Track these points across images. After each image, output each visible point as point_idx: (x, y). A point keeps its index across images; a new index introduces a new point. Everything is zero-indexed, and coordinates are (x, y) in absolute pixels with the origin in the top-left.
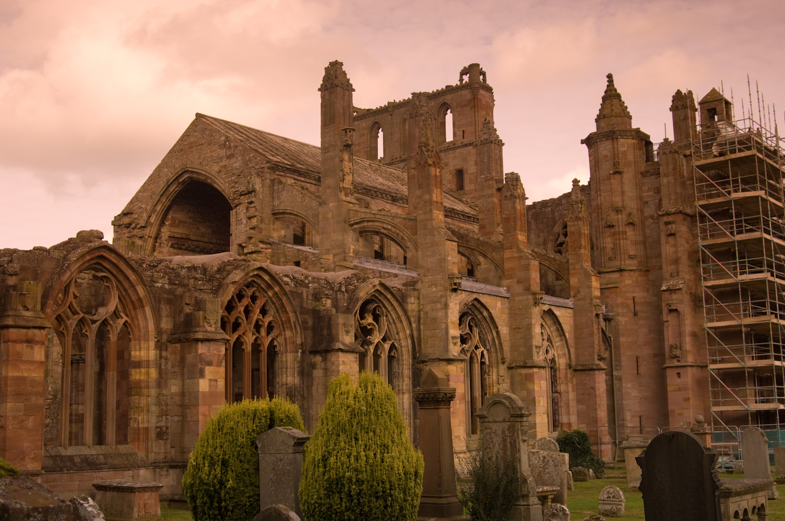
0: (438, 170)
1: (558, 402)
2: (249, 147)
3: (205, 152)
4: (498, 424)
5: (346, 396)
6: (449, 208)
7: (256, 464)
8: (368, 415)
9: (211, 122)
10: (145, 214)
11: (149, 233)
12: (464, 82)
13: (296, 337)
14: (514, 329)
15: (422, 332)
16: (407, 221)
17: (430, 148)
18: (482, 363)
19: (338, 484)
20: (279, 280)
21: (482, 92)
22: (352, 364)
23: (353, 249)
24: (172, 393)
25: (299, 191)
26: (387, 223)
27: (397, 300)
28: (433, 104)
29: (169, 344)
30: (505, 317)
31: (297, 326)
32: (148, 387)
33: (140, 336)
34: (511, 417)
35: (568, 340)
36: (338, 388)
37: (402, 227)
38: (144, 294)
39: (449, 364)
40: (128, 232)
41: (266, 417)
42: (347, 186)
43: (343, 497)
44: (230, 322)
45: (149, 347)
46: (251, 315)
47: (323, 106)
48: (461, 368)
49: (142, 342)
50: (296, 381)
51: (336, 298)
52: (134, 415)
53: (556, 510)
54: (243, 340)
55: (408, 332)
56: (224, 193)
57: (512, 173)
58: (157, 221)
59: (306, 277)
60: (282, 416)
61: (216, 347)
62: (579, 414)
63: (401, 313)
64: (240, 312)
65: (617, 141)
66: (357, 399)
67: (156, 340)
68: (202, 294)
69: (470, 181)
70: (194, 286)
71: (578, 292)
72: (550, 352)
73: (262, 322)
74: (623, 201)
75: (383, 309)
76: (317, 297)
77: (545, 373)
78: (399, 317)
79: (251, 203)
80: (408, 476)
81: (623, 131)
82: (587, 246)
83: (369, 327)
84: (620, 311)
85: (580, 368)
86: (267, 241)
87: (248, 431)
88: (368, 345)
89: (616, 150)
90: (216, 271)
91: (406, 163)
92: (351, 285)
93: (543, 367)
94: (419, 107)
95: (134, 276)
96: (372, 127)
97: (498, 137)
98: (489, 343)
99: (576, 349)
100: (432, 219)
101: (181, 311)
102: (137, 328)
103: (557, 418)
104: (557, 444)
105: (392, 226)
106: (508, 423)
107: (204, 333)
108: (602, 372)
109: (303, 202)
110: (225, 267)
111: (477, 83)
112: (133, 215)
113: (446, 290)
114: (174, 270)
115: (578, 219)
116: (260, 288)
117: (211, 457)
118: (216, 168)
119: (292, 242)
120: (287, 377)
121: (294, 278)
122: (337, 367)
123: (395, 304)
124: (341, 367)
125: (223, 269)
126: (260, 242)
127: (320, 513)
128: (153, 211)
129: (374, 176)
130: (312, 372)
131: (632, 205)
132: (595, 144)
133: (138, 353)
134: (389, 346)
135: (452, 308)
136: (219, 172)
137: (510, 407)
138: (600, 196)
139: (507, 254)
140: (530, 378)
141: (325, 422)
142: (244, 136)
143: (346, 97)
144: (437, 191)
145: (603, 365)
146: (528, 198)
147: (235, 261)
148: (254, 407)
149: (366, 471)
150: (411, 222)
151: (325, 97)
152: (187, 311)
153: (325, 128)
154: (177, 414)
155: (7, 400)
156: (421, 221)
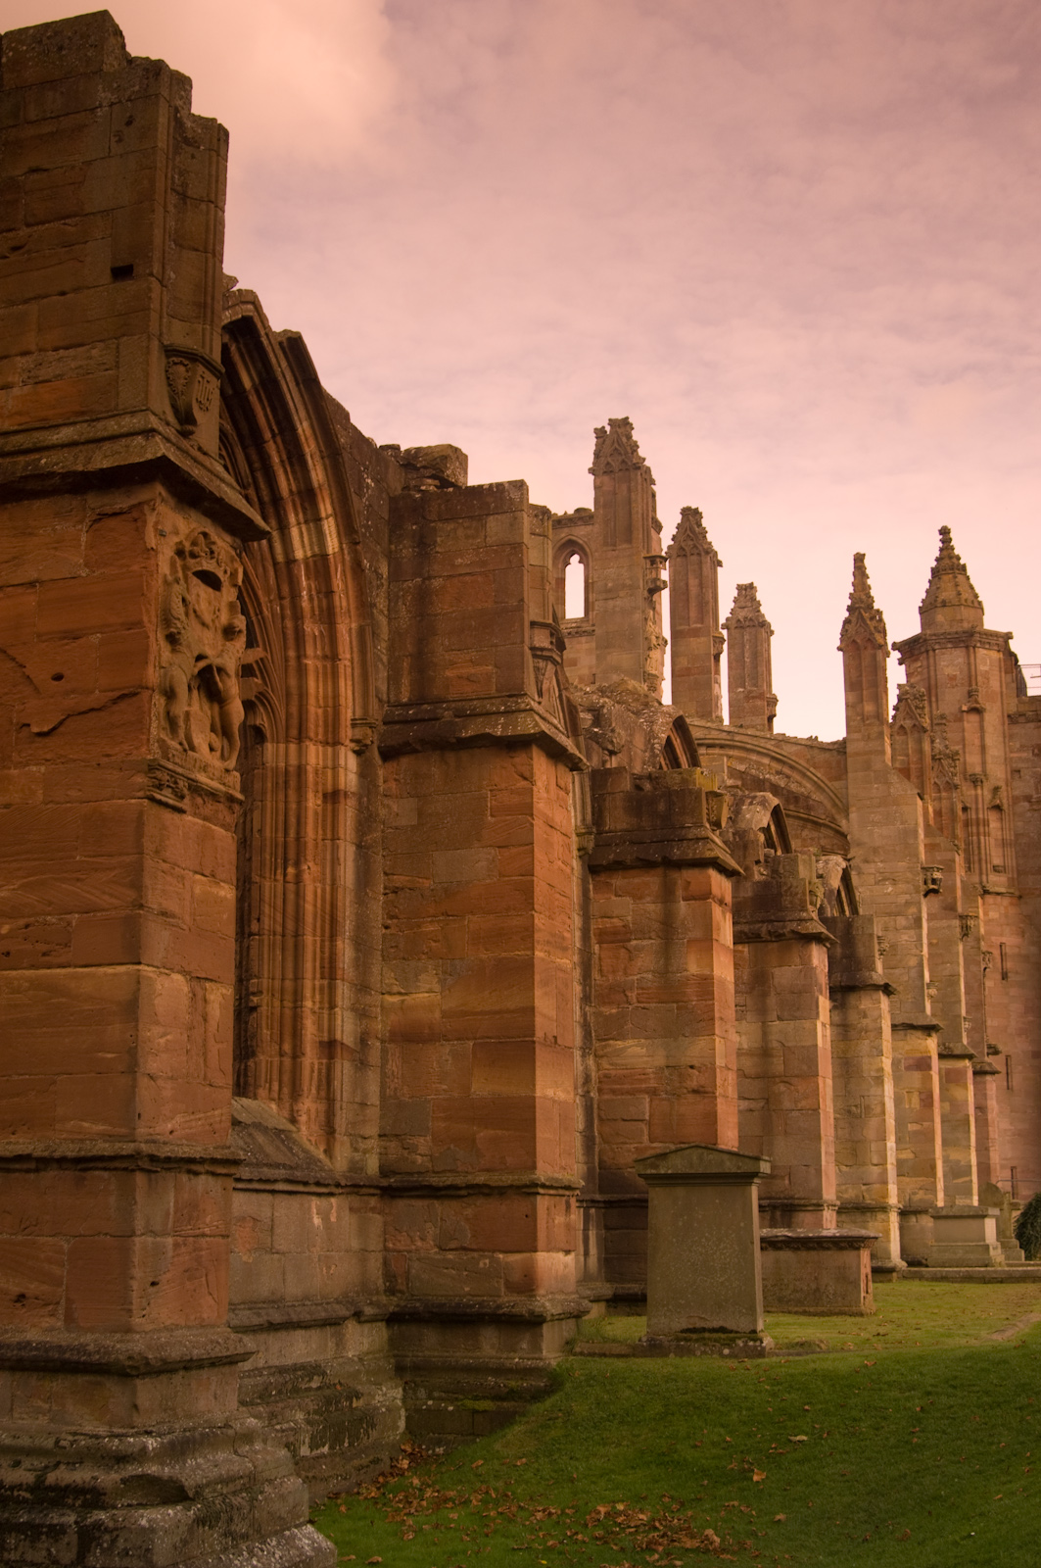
37: (802, 762)
42: (653, 672)
65: (973, 652)
74: (983, 763)
89: (973, 667)
100: (883, 753)
105: (773, 758)
113: (917, 892)
115: (950, 787)
122: (875, 1020)
124: (883, 1023)
131: (997, 773)
132: (931, 653)
140: (957, 1078)
144: (884, 698)
145: (995, 1064)
150: (827, 755)
151: (605, 488)
152: (756, 877)
153: (605, 549)
154: (746, 1096)
155: (714, 1029)
156: (857, 754)
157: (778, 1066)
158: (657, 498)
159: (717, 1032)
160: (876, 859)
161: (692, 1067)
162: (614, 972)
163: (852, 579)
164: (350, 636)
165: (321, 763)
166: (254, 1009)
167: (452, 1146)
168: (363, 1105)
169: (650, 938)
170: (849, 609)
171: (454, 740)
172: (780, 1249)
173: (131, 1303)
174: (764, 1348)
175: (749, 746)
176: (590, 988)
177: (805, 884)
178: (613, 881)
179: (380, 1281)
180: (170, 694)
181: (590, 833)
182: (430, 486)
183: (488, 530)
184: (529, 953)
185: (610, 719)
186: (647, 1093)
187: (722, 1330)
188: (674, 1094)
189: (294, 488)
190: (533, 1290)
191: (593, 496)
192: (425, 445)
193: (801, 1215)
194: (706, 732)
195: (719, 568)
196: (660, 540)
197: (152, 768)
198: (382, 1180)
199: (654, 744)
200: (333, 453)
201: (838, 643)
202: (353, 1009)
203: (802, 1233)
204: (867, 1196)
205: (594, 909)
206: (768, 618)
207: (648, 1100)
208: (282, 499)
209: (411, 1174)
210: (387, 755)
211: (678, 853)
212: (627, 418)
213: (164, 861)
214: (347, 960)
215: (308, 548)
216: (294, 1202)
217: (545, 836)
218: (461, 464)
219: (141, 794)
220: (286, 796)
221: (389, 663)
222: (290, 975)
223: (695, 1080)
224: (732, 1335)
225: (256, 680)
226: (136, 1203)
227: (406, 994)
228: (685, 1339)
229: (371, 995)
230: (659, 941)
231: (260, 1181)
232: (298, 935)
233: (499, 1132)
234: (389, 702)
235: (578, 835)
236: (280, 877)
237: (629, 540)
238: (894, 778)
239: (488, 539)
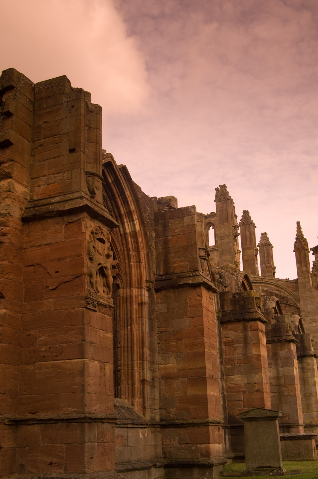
16: (289, 283)
17: (304, 240)
26: (271, 284)
42: (237, 261)
100: (309, 282)
105: (275, 286)
122: (312, 366)
124: (315, 367)
150: (292, 284)
151: (219, 206)
152: (272, 323)
153: (220, 224)
154: (273, 392)
155: (262, 371)
156: (301, 283)
157: (282, 382)
158: (235, 208)
159: (263, 372)
160: (309, 316)
161: (255, 383)
162: (230, 354)
163: (296, 229)
164: (144, 255)
165: (137, 294)
166: (119, 370)
167: (182, 411)
168: (154, 399)
169: (241, 344)
170: (296, 239)
171: (177, 285)
172: (286, 440)
173: (85, 464)
174: (283, 472)
175: (268, 282)
176: (223, 360)
177: (288, 325)
178: (228, 326)
179: (161, 455)
180: (91, 276)
181: (220, 312)
182: (166, 208)
183: (185, 221)
184: (203, 350)
185: (224, 276)
186: (242, 392)
187: (270, 467)
188: (250, 392)
189: (125, 211)
190: (209, 456)
191: (216, 208)
192: (164, 196)
193: (292, 429)
194: (254, 279)
195: (255, 228)
196: (237, 220)
197: (86, 298)
198: (161, 423)
199: (238, 283)
200: (137, 200)
201: (293, 249)
202: (150, 369)
203: (293, 434)
204: (313, 422)
205: (223, 335)
206: (271, 243)
207: (242, 394)
208: (122, 215)
209: (169, 420)
210: (157, 291)
211: (248, 317)
212: (225, 184)
213: (91, 327)
214: (147, 354)
215: (130, 229)
216: (134, 430)
217: (206, 313)
218: (175, 201)
219: (83, 306)
220: (127, 305)
221: (156, 263)
222: (130, 360)
223: (257, 387)
224: (273, 468)
225: (116, 270)
226: (85, 433)
227: (166, 364)
228: (258, 470)
229: (155, 365)
230: (243, 344)
231: (123, 424)
232: (132, 347)
233: (197, 406)
234: (157, 274)
235: (216, 312)
236: (126, 330)
237: (227, 221)
238: (313, 290)
239: (185, 224)
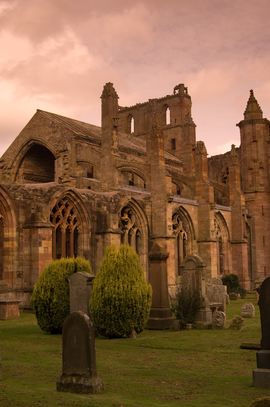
0: (162, 140)
1: (223, 259)
2: (64, 127)
3: (42, 130)
4: (190, 271)
5: (113, 256)
6: (168, 159)
7: (68, 290)
8: (124, 266)
9: (44, 114)
10: (11, 162)
11: (13, 172)
12: (176, 93)
13: (88, 225)
14: (200, 222)
15: (153, 223)
16: (146, 166)
17: (158, 128)
18: (184, 239)
19: (109, 301)
20: (80, 196)
21: (185, 99)
22: (117, 239)
23: (118, 180)
24: (25, 254)
25: (90, 150)
26: (135, 167)
27: (140, 207)
28: (160, 105)
29: (23, 229)
30: (196, 215)
31: (89, 220)
32: (13, 251)
33: (8, 225)
34: (197, 267)
35: (228, 227)
36: (109, 252)
37: (143, 169)
38: (11, 203)
39: (167, 240)
40: (2, 171)
41: (73, 267)
42: (115, 148)
43: (111, 307)
44: (54, 218)
45: (13, 231)
46: (66, 214)
47: (103, 106)
48: (173, 242)
49: (10, 228)
50: (88, 248)
51: (109, 206)
52: (6, 265)
53: (219, 314)
54: (61, 227)
55: (146, 223)
56: (51, 151)
57: (200, 142)
58: (17, 165)
59: (94, 195)
60: (81, 266)
61: (47, 231)
62: (234, 266)
63: (142, 213)
64: (60, 213)
65: (255, 125)
66: (119, 258)
67: (17, 227)
68: (40, 203)
69: (179, 145)
70: (36, 199)
71: (234, 203)
72: (219, 234)
73: (71, 218)
74: (257, 156)
75: (133, 211)
76: (99, 205)
77: (216, 245)
78: (141, 216)
79: (66, 156)
80: (144, 297)
81: (258, 120)
82: (238, 179)
83: (126, 221)
84: (255, 212)
85: (234, 242)
86: (74, 176)
87: (64, 274)
88: (125, 230)
89: (254, 129)
90: (48, 192)
91: (146, 135)
92: (116, 199)
93: (215, 242)
94: (152, 107)
95: (5, 194)
96: (128, 117)
97: (193, 122)
98: (187, 229)
99: (233, 232)
100: (158, 165)
101: (30, 212)
102: (7, 221)
103: (222, 267)
104: (221, 281)
105: (138, 168)
106: (195, 271)
107: (42, 224)
108: (245, 244)
109: (92, 156)
110: (52, 189)
111: (182, 94)
112: (5, 162)
113: (165, 201)
114: (26, 191)
115: (234, 165)
116: (70, 201)
117: (45, 287)
118: (47, 138)
119: (87, 176)
120: (84, 246)
121: (88, 195)
122: (109, 241)
123: (139, 209)
124: (111, 241)
125: (51, 191)
126: (70, 176)
127: (100, 315)
128: (15, 160)
129: (129, 142)
130: (97, 244)
131: (262, 158)
132: (244, 126)
133: (7, 234)
134: (136, 230)
135: (169, 211)
136: (49, 140)
137: (196, 262)
138: (246, 153)
139: (197, 183)
140: (208, 247)
141: (103, 269)
142: (62, 121)
143: (115, 101)
144: (161, 150)
145: (246, 240)
146: (208, 154)
147: (57, 187)
148: (67, 261)
149: (123, 294)
151: (104, 102)
152: (32, 212)
153: (104, 117)
154: (28, 265)
160: (157, 194)
